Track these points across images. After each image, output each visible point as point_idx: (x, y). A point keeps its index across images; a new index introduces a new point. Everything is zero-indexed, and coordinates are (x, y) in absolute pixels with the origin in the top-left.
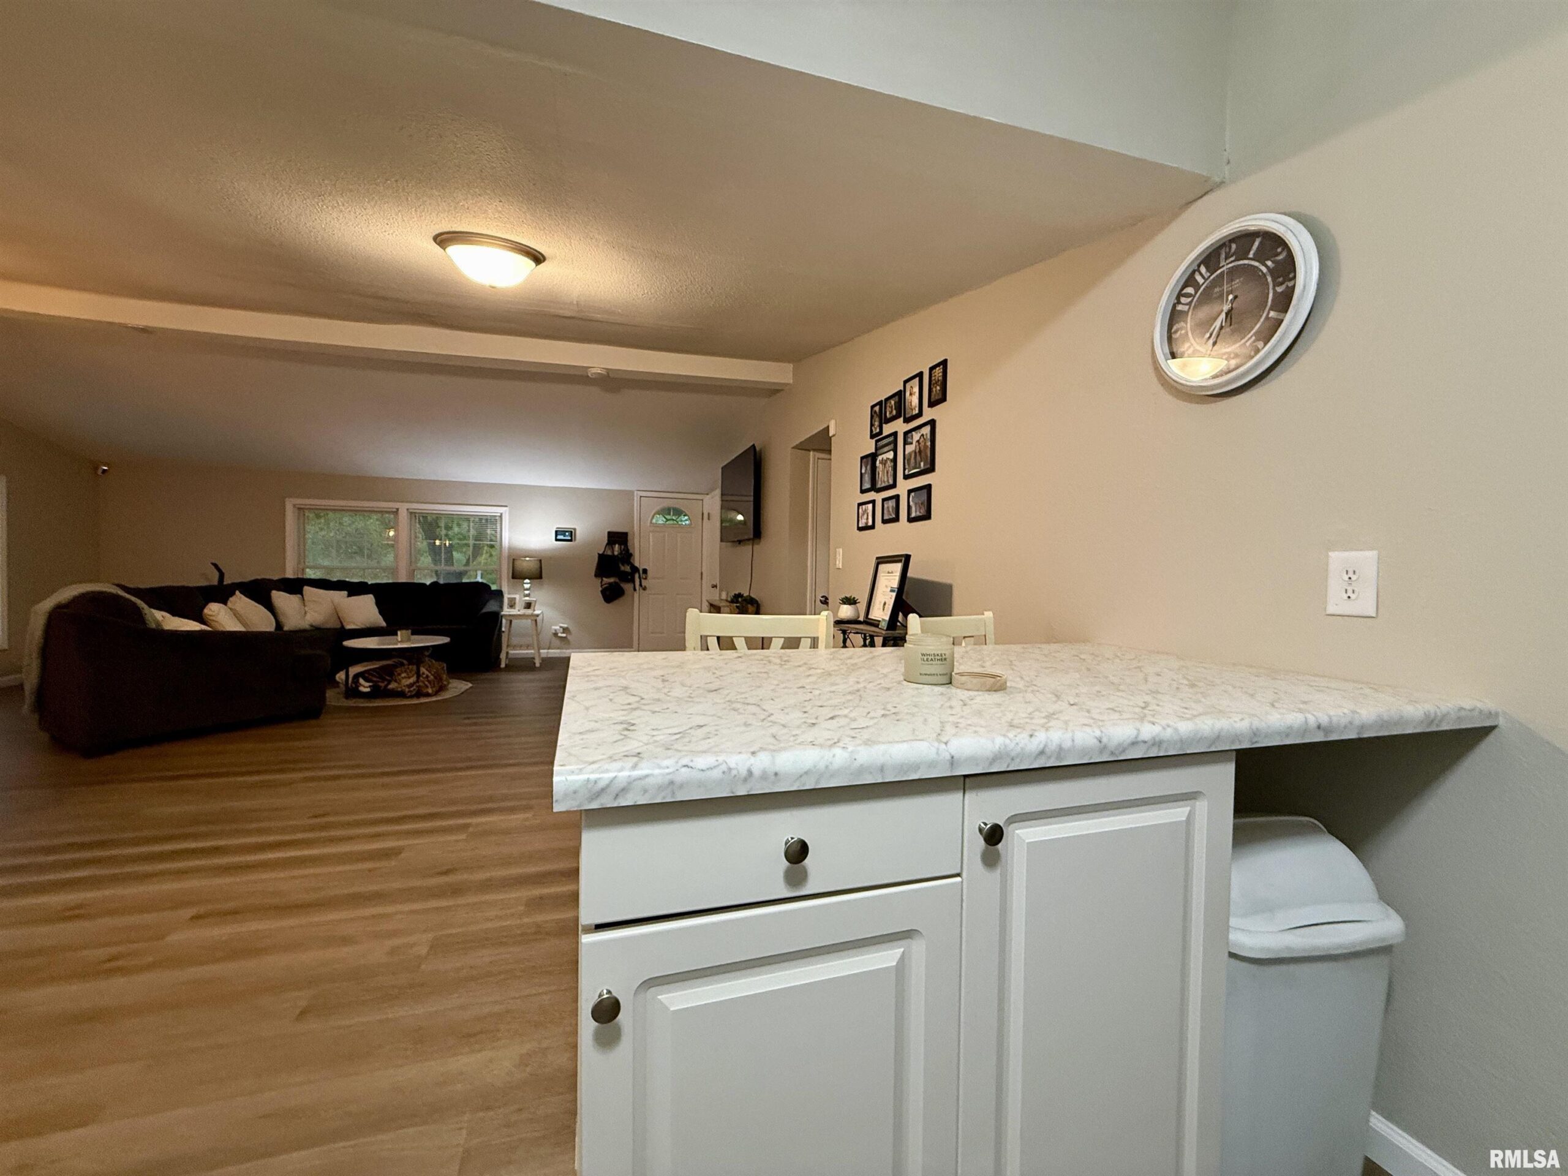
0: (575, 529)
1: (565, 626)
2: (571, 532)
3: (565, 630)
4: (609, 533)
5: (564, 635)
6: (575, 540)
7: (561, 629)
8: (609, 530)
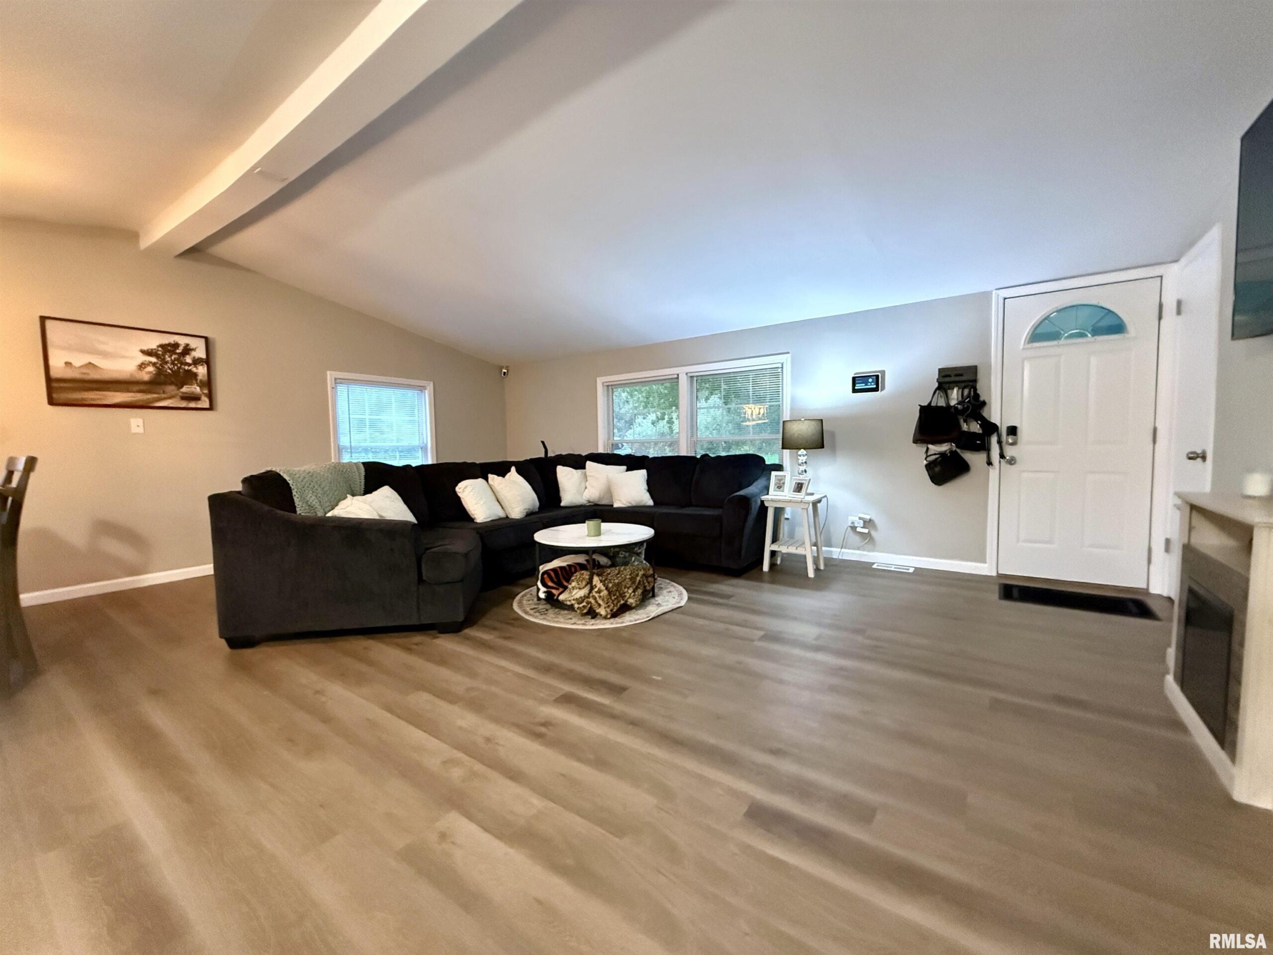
0: (883, 372)
1: (868, 517)
2: (877, 376)
3: (868, 523)
4: (940, 370)
5: (866, 531)
6: (883, 388)
7: (862, 522)
8: (940, 367)
